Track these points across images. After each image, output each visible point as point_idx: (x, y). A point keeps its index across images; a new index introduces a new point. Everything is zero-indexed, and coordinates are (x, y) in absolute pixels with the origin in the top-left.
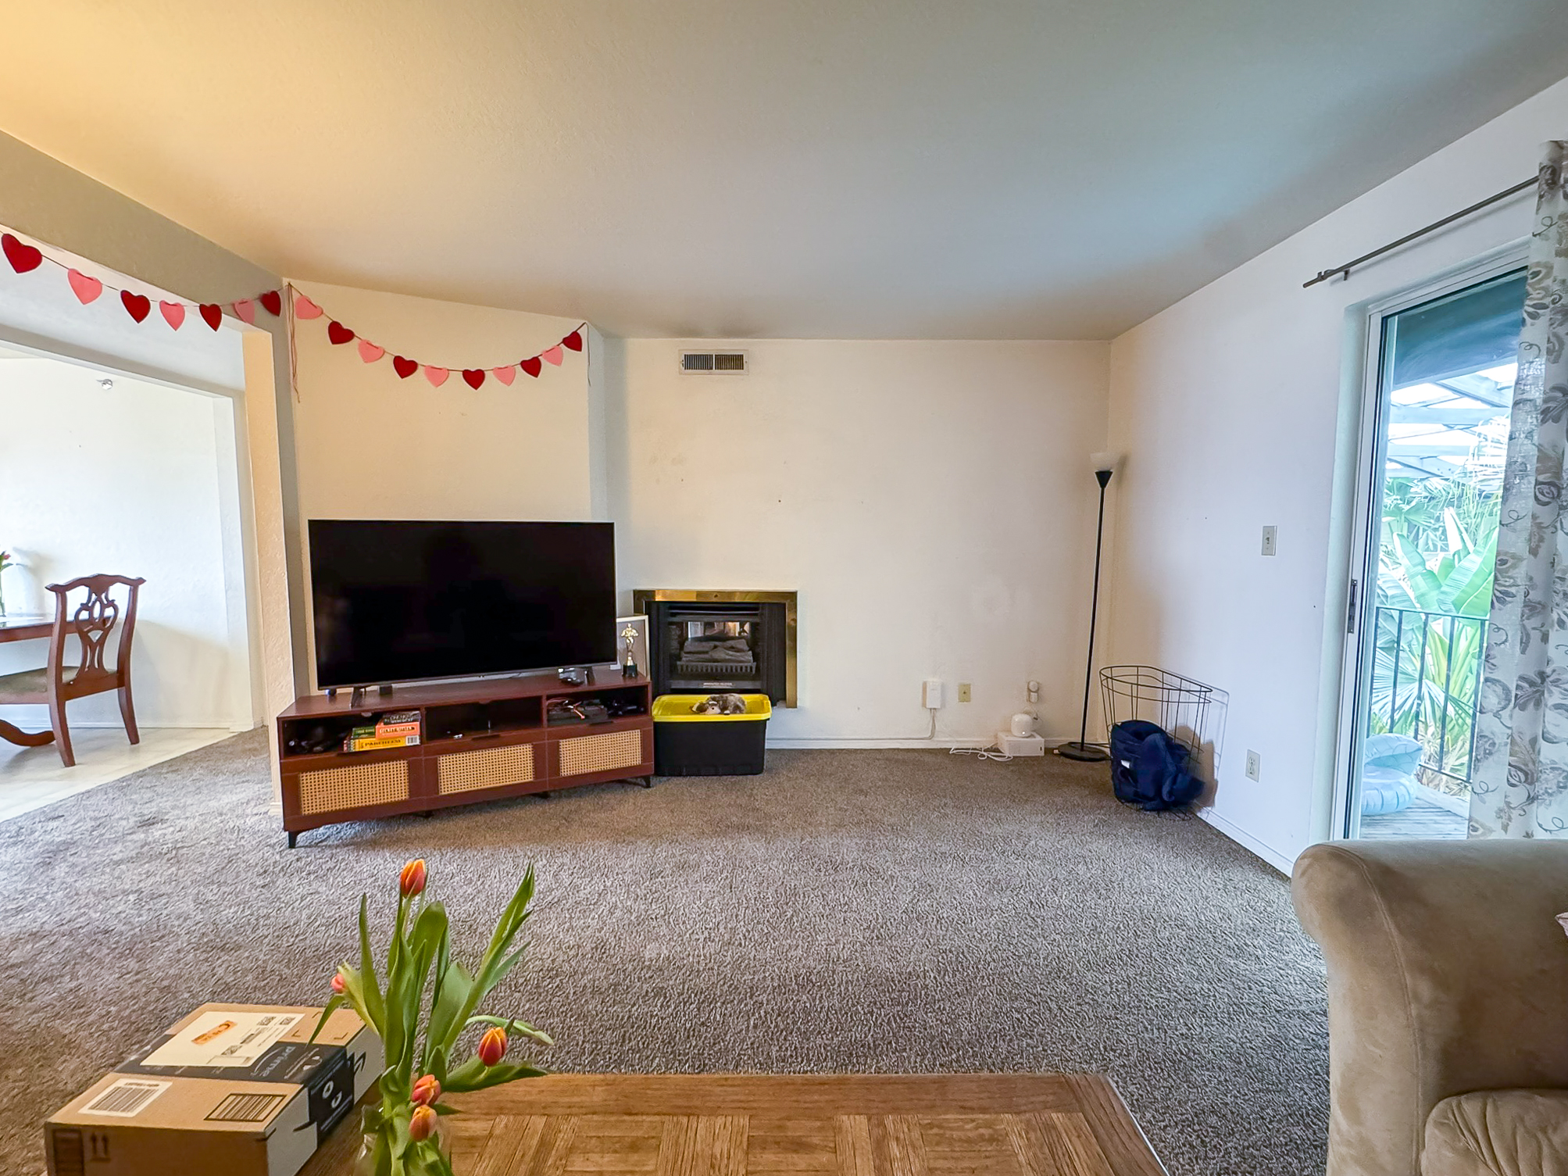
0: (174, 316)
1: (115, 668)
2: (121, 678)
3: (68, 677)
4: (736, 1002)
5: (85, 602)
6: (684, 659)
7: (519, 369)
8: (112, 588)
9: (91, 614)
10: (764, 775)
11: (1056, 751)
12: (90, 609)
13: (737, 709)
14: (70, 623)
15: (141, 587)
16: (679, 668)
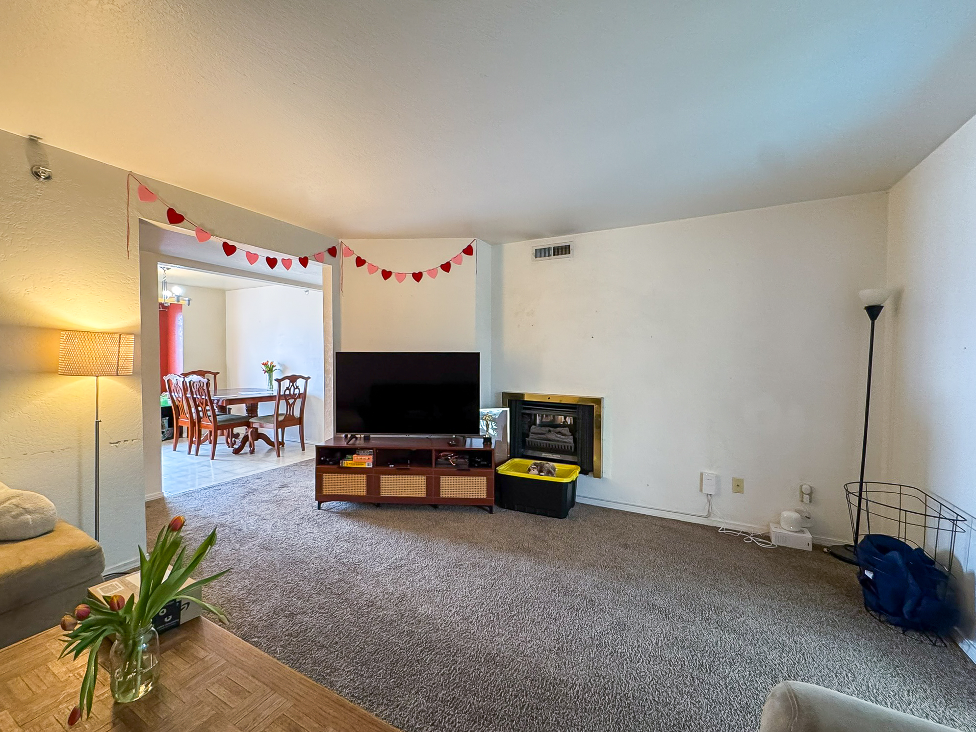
0: (287, 264)
1: (299, 416)
2: (300, 421)
3: (281, 418)
4: (444, 655)
5: (288, 386)
6: (530, 437)
7: (440, 269)
8: (298, 381)
9: (290, 392)
10: (567, 520)
11: (825, 550)
12: (290, 390)
13: (549, 473)
14: (282, 395)
15: (309, 380)
16: (527, 442)
